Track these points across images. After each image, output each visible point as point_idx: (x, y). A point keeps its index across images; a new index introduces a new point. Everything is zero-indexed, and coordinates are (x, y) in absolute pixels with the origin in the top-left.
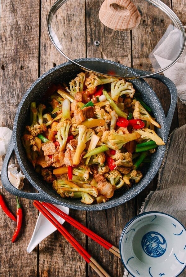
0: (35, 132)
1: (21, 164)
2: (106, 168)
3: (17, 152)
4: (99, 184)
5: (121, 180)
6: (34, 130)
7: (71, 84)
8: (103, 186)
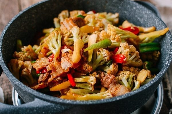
0: (23, 56)
1: (8, 72)
2: (114, 65)
3: (3, 63)
4: (111, 89)
5: (135, 81)
6: (22, 55)
7: (56, 20)
8: (116, 89)
